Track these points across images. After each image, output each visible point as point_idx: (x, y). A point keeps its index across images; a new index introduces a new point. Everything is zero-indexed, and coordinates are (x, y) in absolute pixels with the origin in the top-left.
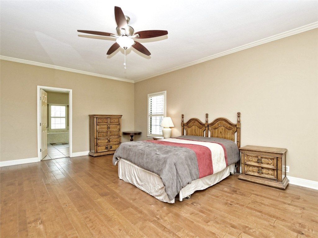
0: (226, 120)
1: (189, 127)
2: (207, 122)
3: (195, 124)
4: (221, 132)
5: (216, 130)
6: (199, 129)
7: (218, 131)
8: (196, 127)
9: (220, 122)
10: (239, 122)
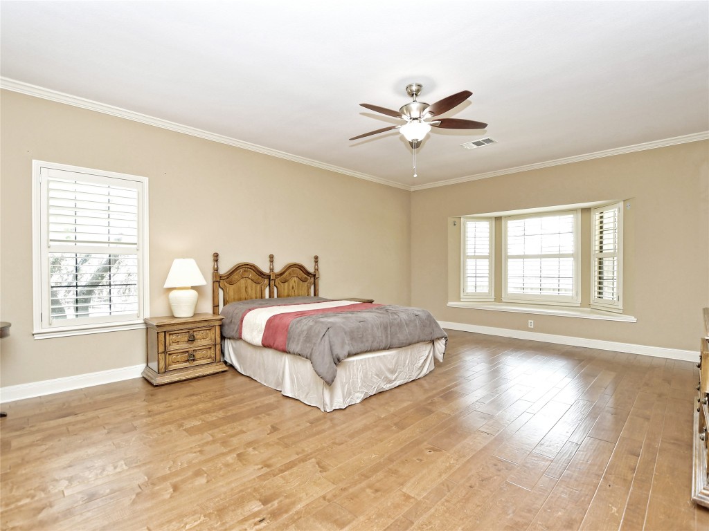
0: (301, 268)
1: (231, 283)
2: (272, 270)
3: (246, 275)
4: (293, 288)
5: (286, 284)
6: (254, 284)
7: (289, 285)
8: (249, 281)
9: (293, 271)
10: (317, 270)
